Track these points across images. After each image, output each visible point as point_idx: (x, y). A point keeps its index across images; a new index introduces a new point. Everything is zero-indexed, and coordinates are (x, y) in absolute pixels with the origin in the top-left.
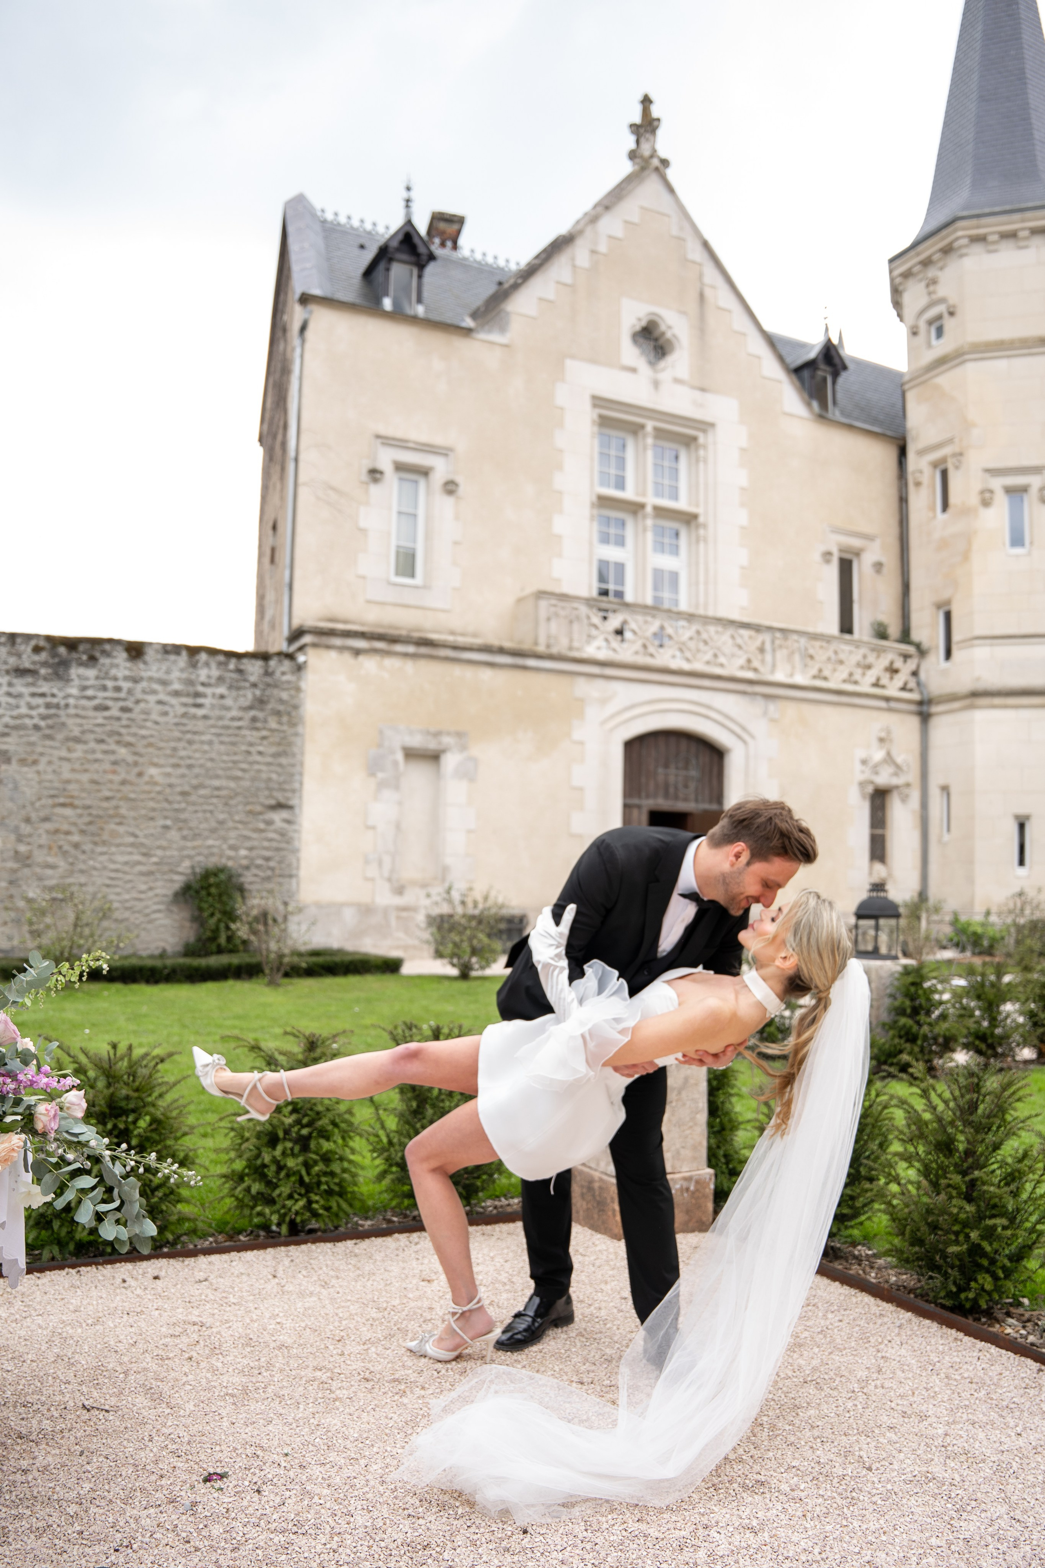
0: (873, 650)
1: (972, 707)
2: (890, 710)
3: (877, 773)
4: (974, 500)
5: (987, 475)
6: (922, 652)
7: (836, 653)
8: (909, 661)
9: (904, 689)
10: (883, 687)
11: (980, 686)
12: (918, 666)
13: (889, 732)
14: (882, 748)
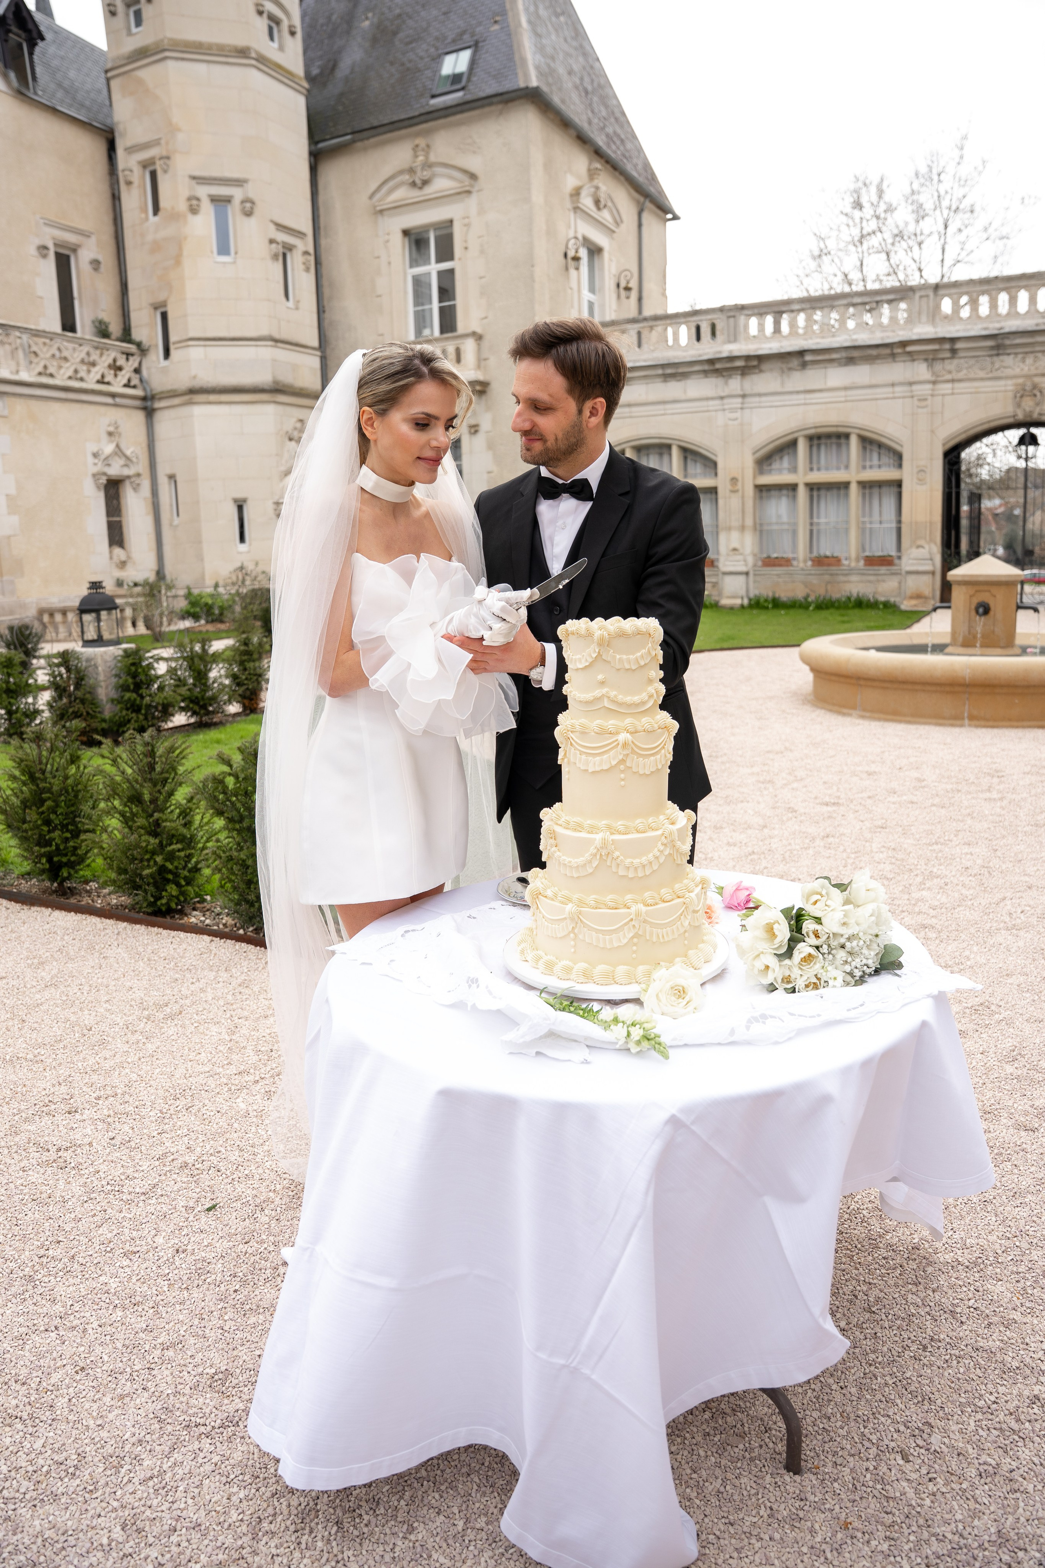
0: (96, 348)
1: (191, 403)
2: (116, 405)
3: (109, 465)
4: (183, 206)
5: (194, 183)
6: (143, 350)
7: (60, 350)
8: (131, 358)
9: (127, 385)
10: (108, 383)
11: (197, 384)
12: (140, 363)
13: (117, 428)
14: (112, 442)
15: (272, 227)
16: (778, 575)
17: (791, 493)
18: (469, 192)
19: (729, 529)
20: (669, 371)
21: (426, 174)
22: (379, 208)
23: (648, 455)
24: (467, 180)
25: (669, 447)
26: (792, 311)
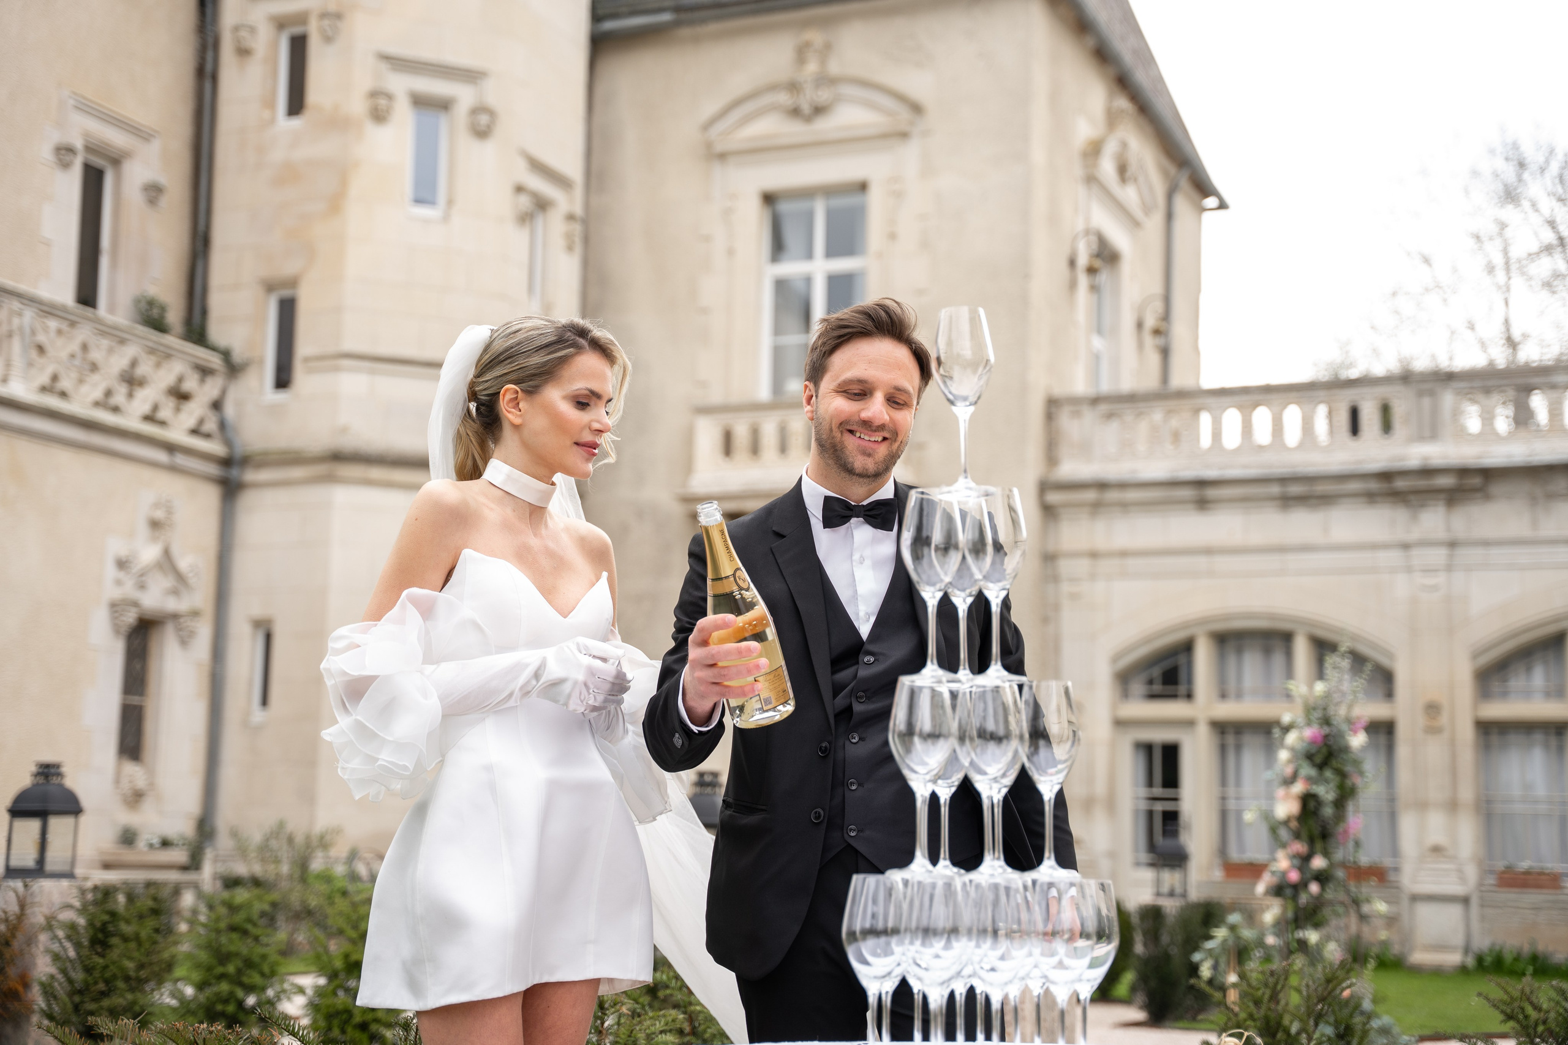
0: (152, 351)
1: (330, 479)
2: (173, 469)
3: (144, 587)
4: (358, 106)
5: (384, 66)
6: (233, 368)
7: (85, 347)
8: (210, 381)
9: (195, 432)
10: (163, 423)
11: (351, 444)
12: (224, 392)
13: (170, 512)
14: (154, 539)
15: (522, 165)
16: (1537, 909)
17: (1553, 741)
18: (904, 135)
19: (1422, 806)
20: (1295, 489)
21: (823, 96)
22: (719, 148)
23: (1239, 651)
24: (904, 114)
25: (1287, 638)
26: (1553, 387)
